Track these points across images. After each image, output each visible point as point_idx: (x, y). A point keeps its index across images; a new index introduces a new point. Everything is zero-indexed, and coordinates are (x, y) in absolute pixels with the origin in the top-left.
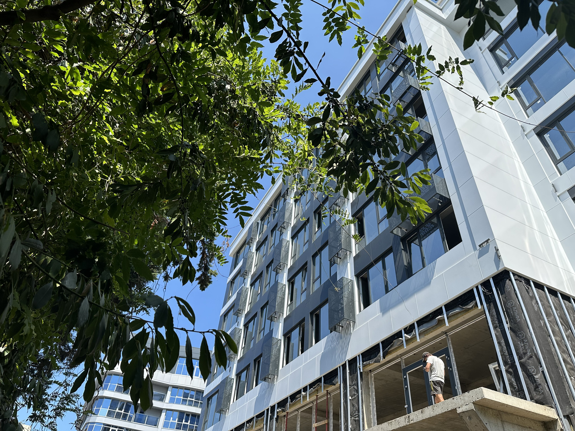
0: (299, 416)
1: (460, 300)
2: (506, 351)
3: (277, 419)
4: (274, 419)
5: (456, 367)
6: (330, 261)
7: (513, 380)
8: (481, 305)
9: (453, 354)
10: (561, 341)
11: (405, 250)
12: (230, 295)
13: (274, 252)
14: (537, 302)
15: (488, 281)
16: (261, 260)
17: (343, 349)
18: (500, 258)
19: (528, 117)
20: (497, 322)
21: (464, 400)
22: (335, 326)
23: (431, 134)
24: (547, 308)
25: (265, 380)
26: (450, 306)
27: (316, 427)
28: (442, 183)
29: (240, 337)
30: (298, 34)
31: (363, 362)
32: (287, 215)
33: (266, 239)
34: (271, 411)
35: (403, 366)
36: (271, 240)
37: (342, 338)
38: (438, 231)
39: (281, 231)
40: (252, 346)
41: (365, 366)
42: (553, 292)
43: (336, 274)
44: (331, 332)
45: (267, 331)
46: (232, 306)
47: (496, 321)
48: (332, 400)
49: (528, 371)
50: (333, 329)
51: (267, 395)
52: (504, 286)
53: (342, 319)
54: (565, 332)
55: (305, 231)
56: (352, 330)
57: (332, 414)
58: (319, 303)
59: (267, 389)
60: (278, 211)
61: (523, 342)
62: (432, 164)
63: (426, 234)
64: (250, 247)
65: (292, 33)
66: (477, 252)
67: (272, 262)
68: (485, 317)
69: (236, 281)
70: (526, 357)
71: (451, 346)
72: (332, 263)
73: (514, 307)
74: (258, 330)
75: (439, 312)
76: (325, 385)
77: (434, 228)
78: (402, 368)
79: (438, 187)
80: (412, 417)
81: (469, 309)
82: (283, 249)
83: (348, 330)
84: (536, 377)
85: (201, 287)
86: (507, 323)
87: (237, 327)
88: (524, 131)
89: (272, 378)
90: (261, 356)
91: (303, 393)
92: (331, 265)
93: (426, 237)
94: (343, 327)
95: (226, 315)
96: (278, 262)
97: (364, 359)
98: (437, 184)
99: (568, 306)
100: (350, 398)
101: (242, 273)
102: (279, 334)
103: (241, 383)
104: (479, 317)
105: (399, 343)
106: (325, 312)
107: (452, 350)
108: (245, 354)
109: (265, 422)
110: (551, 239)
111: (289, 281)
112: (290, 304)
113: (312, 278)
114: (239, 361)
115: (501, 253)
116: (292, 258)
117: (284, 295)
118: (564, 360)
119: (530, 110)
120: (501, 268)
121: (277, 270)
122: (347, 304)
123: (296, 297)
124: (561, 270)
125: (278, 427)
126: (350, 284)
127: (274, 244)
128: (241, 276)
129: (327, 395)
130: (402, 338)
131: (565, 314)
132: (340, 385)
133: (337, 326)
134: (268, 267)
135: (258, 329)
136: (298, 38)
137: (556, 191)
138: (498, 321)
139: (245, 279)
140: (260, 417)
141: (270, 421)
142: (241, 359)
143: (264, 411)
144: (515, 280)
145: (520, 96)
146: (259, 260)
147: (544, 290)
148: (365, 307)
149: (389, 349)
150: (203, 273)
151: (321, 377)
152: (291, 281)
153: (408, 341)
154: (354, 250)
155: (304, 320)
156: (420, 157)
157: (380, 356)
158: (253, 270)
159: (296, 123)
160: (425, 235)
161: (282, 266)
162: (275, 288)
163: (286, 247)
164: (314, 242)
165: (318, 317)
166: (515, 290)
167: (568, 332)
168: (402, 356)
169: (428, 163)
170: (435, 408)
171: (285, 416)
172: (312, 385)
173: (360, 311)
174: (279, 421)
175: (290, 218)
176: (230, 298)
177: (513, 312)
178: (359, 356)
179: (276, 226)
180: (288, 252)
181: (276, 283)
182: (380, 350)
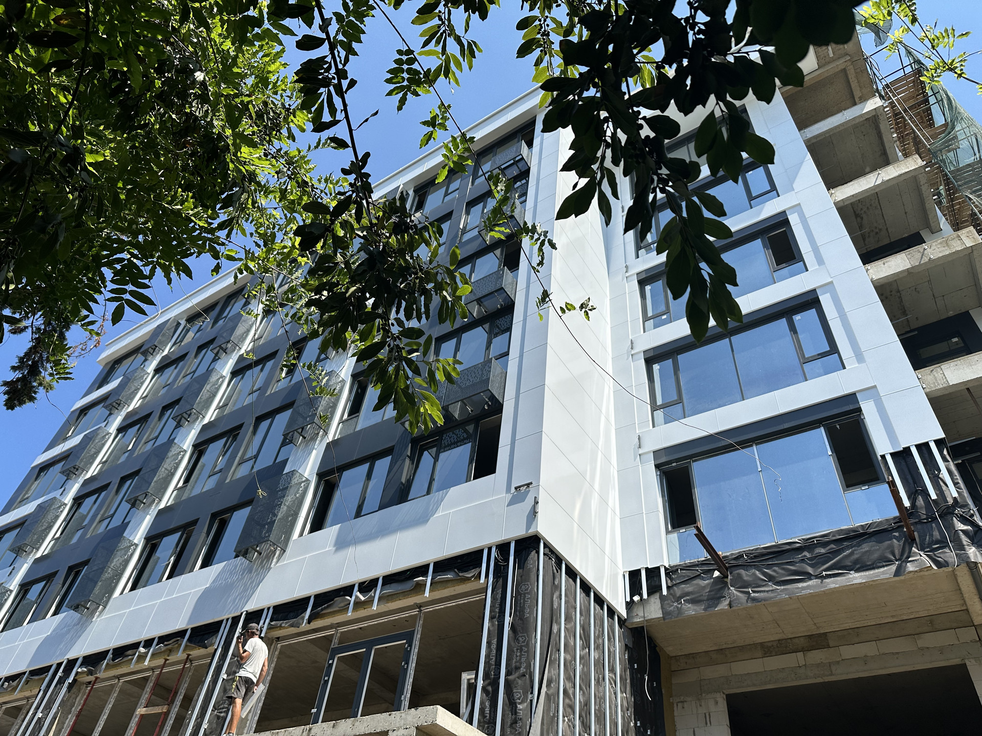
0: (118, 690)
1: (459, 561)
2: (494, 658)
3: (71, 686)
4: (66, 684)
5: (414, 665)
6: (285, 436)
7: (487, 704)
8: (485, 577)
9: (418, 643)
10: (571, 662)
11: (411, 458)
12: (70, 434)
13: (188, 386)
14: (561, 595)
15: (508, 544)
16: (157, 391)
17: (245, 590)
18: (535, 516)
19: (644, 332)
20: (497, 610)
21: (405, 719)
22: (247, 550)
23: (513, 299)
24: (571, 607)
25: (76, 608)
26: (442, 566)
27: (142, 716)
28: (501, 378)
29: (57, 517)
30: (347, 60)
31: (271, 620)
32: (240, 330)
33: (182, 357)
34: (65, 667)
35: (335, 643)
36: (192, 363)
37: (251, 573)
38: (468, 446)
39: (216, 354)
40: (75, 540)
41: (273, 628)
42: (586, 587)
43: (285, 462)
44: (237, 556)
45: (116, 522)
46: (65, 457)
47: (497, 608)
48: (190, 674)
49: (513, 695)
50: (242, 552)
51: (69, 636)
52: (526, 559)
53: (265, 540)
54: (580, 651)
55: (262, 370)
56: (273, 564)
57: (181, 697)
58: (234, 502)
59: (74, 625)
60: (226, 317)
61: (521, 650)
62: (498, 343)
63: (452, 444)
64: (146, 360)
65: (338, 52)
66: (509, 496)
67: (177, 402)
68: (484, 597)
69: (92, 412)
70: (517, 674)
71: (420, 629)
72: (287, 440)
73: (528, 593)
74: (99, 516)
75: (422, 570)
76: (189, 644)
77: (465, 439)
78: (332, 646)
79: (493, 381)
80: (316, 730)
81: (469, 579)
82: (207, 387)
83: (268, 561)
84: (520, 707)
85: (7, 401)
86: (510, 617)
87: (58, 496)
88: (632, 348)
89: (91, 609)
90: (86, 563)
91: (142, 650)
92: (284, 444)
93: (450, 449)
94: (260, 554)
95: (44, 468)
96: (188, 407)
97: (275, 617)
98: (493, 376)
99: (597, 614)
100: (225, 677)
101: (110, 403)
102: (138, 535)
103: (24, 602)
104: (477, 594)
105: (342, 605)
106: (239, 520)
107: (419, 636)
108: (55, 551)
109: (43, 687)
110: (610, 511)
111: (196, 446)
112: (181, 488)
113: (239, 455)
114: (37, 561)
115: (540, 508)
116: (218, 407)
117: (176, 468)
118: (565, 691)
119: (650, 323)
120: (531, 531)
121: (180, 420)
122: (283, 517)
123: (198, 478)
124: (606, 558)
125: (68, 700)
126: (302, 485)
127: (194, 372)
128: (106, 407)
129: (186, 662)
130: (351, 597)
131: (589, 624)
132: (216, 650)
133: (250, 549)
134: (165, 408)
135: (102, 512)
136: (344, 65)
137: (640, 447)
138: (500, 610)
139: (110, 414)
140: (37, 675)
141: (56, 686)
142: (43, 558)
143: (51, 666)
144: (544, 554)
145: (645, 299)
146: (154, 391)
147: (575, 581)
148: (312, 530)
149: (322, 610)
150: (24, 376)
151: (187, 630)
152: (199, 449)
153: (358, 604)
154: (334, 431)
155: (194, 522)
156: (487, 326)
157: (303, 618)
158: (135, 403)
159: (298, 193)
160: (449, 445)
161: (193, 416)
162: (163, 450)
163: (214, 385)
164: (271, 394)
165: (223, 525)
166: (538, 569)
167: (585, 651)
168: (339, 627)
169: (494, 340)
170: (357, 724)
171: (90, 683)
172: (163, 639)
173: (301, 534)
174: (74, 690)
175: (243, 338)
176: (66, 439)
177: (524, 601)
178: (269, 609)
179: (211, 342)
180: (214, 395)
181: (170, 442)
182: (307, 609)
